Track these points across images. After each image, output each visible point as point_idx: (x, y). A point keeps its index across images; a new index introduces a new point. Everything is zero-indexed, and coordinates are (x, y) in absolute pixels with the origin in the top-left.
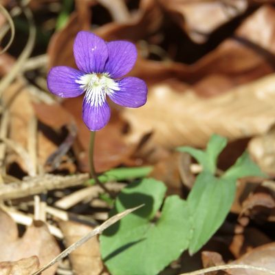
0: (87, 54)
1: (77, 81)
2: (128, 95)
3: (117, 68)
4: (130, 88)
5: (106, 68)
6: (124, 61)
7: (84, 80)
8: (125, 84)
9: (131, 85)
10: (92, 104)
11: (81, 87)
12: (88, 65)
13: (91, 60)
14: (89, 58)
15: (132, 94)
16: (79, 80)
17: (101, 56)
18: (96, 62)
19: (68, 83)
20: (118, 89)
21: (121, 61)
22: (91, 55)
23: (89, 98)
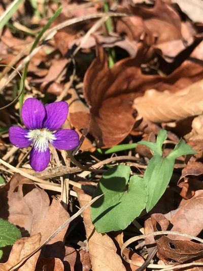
0: (31, 116)
1: (26, 136)
2: (63, 142)
3: (53, 123)
4: (64, 137)
5: (44, 125)
6: (59, 117)
7: (31, 135)
8: (59, 135)
9: (64, 135)
10: (39, 150)
11: (29, 139)
12: (32, 124)
13: (34, 120)
14: (32, 119)
15: (66, 141)
16: (27, 135)
17: (40, 117)
18: (37, 122)
19: (20, 138)
20: (55, 139)
21: (56, 117)
22: (34, 117)
23: (37, 146)
